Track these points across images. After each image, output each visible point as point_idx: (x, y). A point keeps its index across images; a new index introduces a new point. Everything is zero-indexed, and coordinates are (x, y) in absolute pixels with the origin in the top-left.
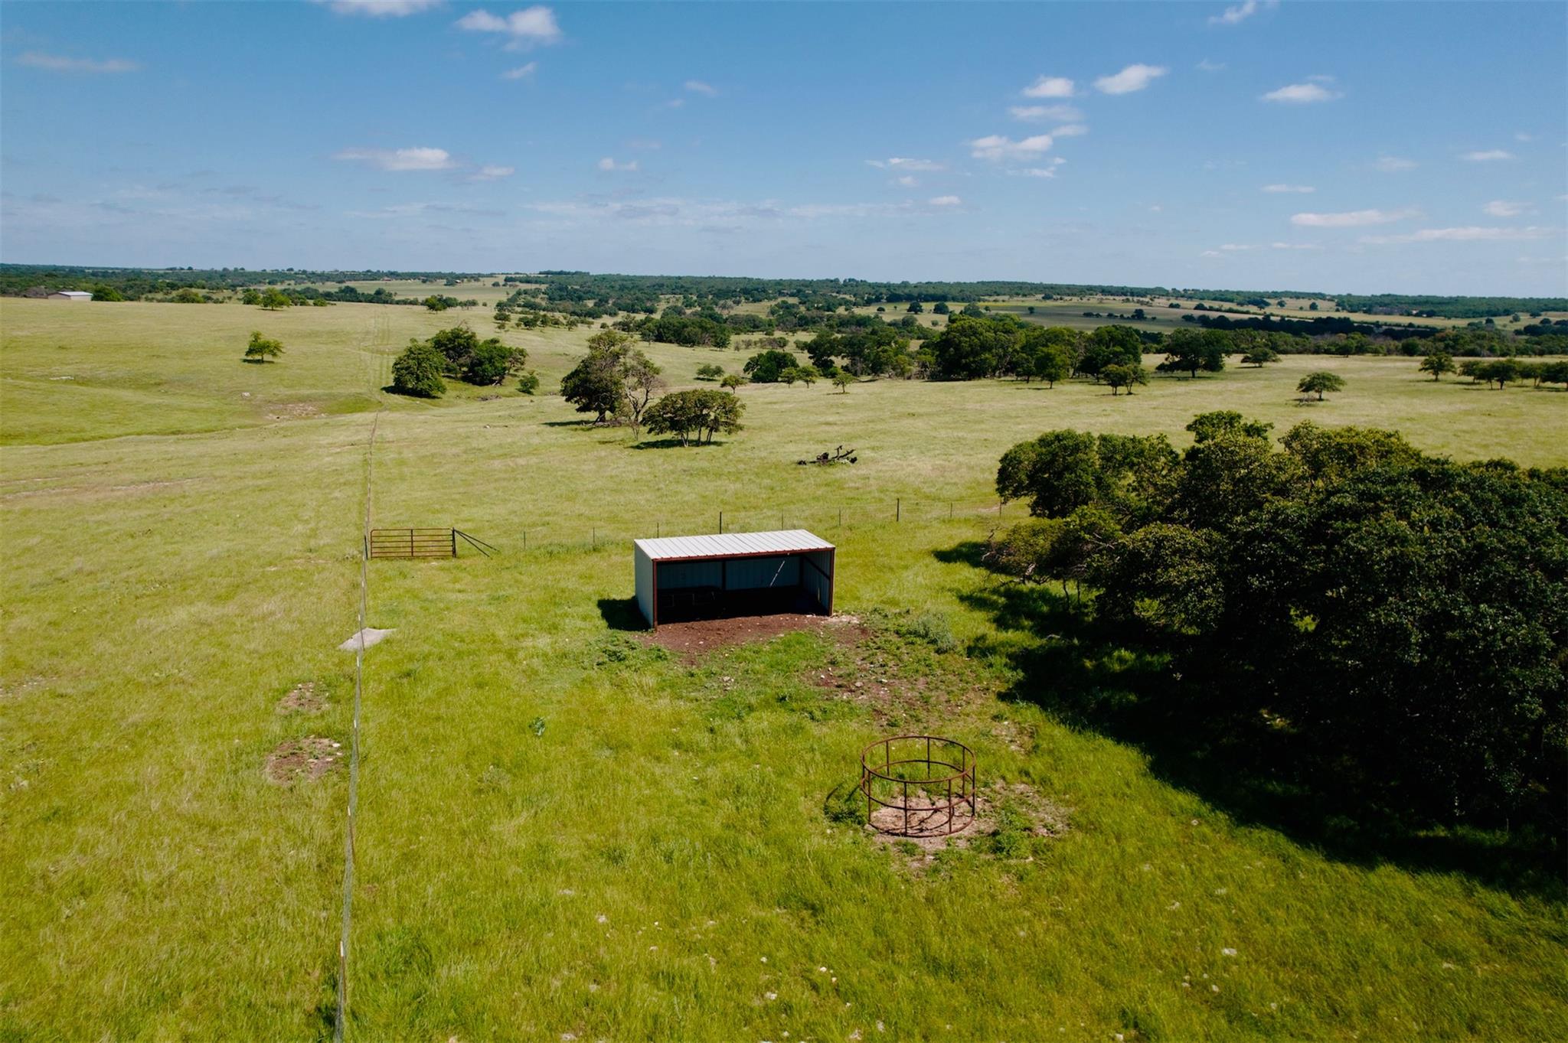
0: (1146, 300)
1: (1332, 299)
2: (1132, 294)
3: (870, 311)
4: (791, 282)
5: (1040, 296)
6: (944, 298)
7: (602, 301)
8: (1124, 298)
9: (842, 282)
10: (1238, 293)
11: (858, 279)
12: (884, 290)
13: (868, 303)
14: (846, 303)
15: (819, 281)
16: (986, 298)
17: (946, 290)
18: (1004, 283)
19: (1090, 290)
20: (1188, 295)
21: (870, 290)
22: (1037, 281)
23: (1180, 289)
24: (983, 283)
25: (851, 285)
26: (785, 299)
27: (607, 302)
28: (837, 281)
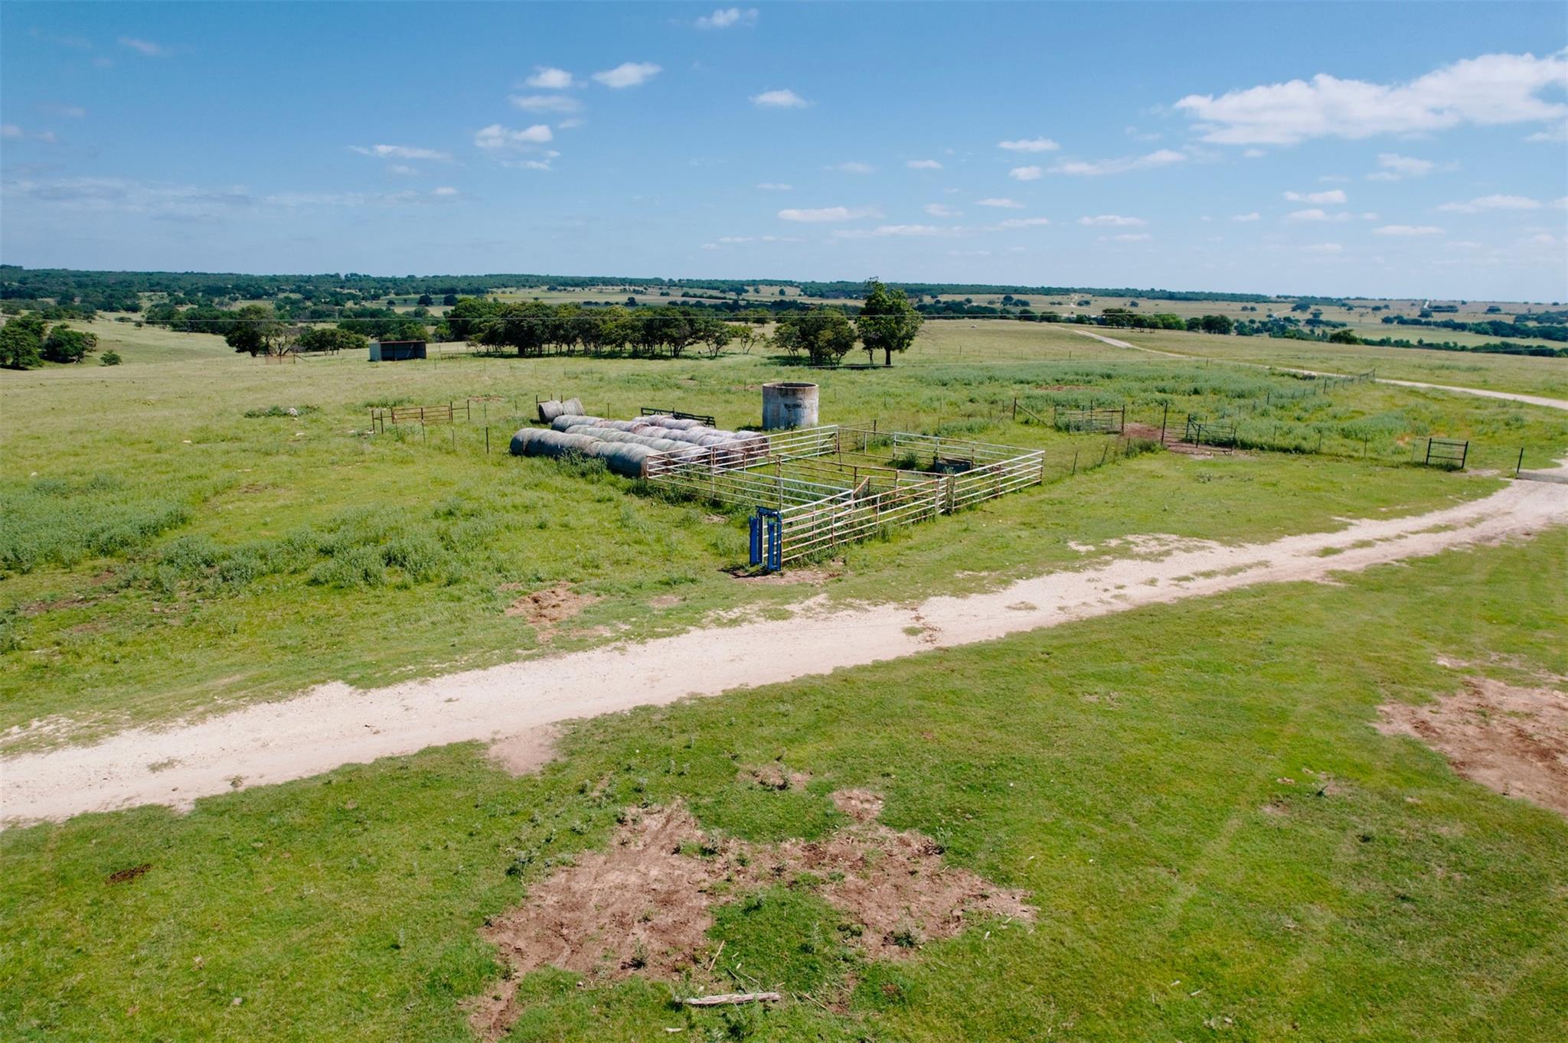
0: (641, 289)
1: (798, 285)
2: (630, 284)
3: (380, 304)
4: (287, 279)
5: (545, 288)
6: (453, 291)
7: (66, 299)
8: (622, 287)
9: (343, 276)
10: (723, 282)
11: (361, 273)
12: (390, 284)
13: (376, 297)
14: (353, 297)
15: (318, 277)
16: (495, 290)
17: (454, 283)
18: (511, 276)
19: (591, 282)
20: (680, 284)
21: (375, 284)
22: (543, 274)
23: (676, 279)
24: (491, 276)
25: (353, 279)
26: (286, 295)
27: (72, 300)
28: (337, 276)
